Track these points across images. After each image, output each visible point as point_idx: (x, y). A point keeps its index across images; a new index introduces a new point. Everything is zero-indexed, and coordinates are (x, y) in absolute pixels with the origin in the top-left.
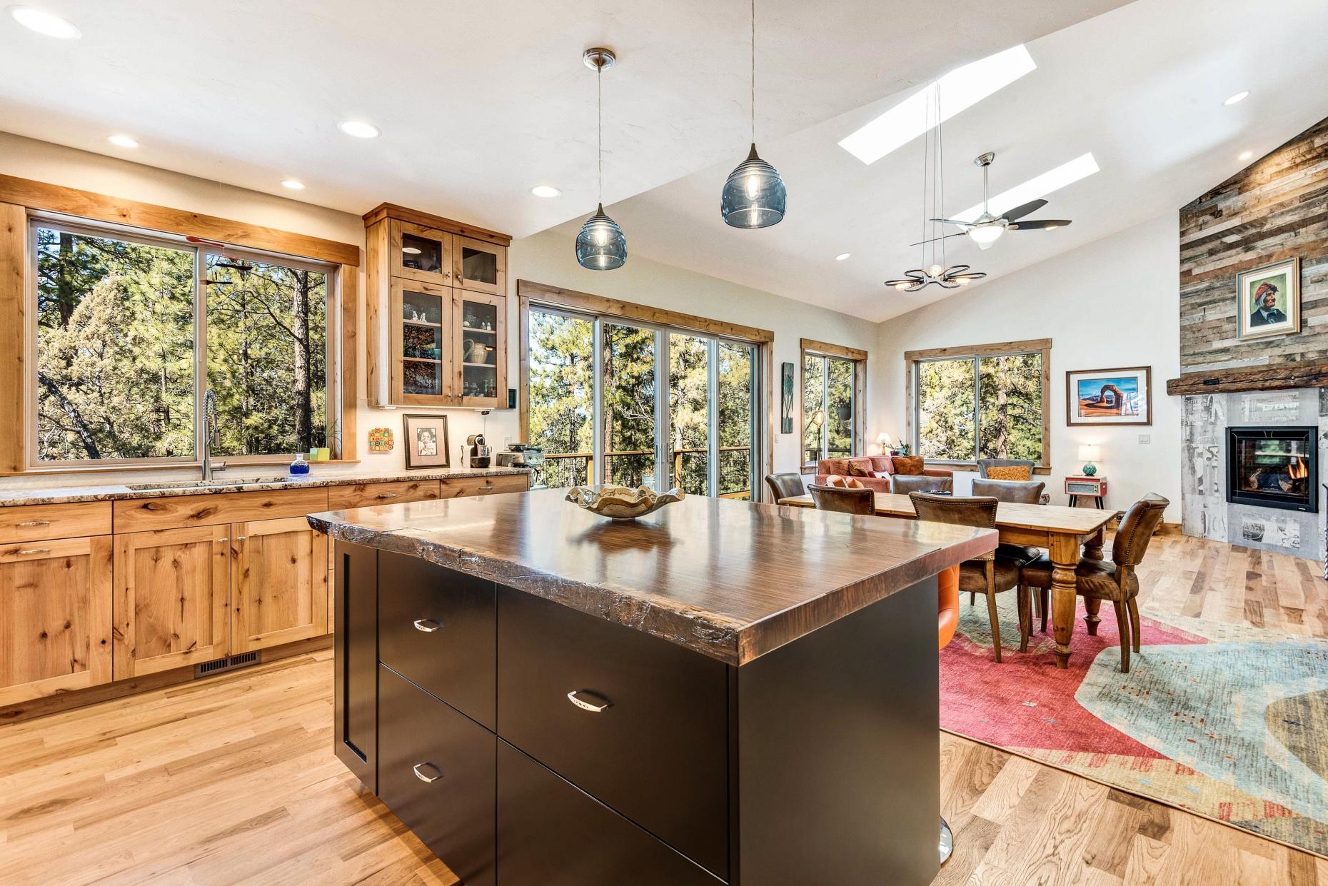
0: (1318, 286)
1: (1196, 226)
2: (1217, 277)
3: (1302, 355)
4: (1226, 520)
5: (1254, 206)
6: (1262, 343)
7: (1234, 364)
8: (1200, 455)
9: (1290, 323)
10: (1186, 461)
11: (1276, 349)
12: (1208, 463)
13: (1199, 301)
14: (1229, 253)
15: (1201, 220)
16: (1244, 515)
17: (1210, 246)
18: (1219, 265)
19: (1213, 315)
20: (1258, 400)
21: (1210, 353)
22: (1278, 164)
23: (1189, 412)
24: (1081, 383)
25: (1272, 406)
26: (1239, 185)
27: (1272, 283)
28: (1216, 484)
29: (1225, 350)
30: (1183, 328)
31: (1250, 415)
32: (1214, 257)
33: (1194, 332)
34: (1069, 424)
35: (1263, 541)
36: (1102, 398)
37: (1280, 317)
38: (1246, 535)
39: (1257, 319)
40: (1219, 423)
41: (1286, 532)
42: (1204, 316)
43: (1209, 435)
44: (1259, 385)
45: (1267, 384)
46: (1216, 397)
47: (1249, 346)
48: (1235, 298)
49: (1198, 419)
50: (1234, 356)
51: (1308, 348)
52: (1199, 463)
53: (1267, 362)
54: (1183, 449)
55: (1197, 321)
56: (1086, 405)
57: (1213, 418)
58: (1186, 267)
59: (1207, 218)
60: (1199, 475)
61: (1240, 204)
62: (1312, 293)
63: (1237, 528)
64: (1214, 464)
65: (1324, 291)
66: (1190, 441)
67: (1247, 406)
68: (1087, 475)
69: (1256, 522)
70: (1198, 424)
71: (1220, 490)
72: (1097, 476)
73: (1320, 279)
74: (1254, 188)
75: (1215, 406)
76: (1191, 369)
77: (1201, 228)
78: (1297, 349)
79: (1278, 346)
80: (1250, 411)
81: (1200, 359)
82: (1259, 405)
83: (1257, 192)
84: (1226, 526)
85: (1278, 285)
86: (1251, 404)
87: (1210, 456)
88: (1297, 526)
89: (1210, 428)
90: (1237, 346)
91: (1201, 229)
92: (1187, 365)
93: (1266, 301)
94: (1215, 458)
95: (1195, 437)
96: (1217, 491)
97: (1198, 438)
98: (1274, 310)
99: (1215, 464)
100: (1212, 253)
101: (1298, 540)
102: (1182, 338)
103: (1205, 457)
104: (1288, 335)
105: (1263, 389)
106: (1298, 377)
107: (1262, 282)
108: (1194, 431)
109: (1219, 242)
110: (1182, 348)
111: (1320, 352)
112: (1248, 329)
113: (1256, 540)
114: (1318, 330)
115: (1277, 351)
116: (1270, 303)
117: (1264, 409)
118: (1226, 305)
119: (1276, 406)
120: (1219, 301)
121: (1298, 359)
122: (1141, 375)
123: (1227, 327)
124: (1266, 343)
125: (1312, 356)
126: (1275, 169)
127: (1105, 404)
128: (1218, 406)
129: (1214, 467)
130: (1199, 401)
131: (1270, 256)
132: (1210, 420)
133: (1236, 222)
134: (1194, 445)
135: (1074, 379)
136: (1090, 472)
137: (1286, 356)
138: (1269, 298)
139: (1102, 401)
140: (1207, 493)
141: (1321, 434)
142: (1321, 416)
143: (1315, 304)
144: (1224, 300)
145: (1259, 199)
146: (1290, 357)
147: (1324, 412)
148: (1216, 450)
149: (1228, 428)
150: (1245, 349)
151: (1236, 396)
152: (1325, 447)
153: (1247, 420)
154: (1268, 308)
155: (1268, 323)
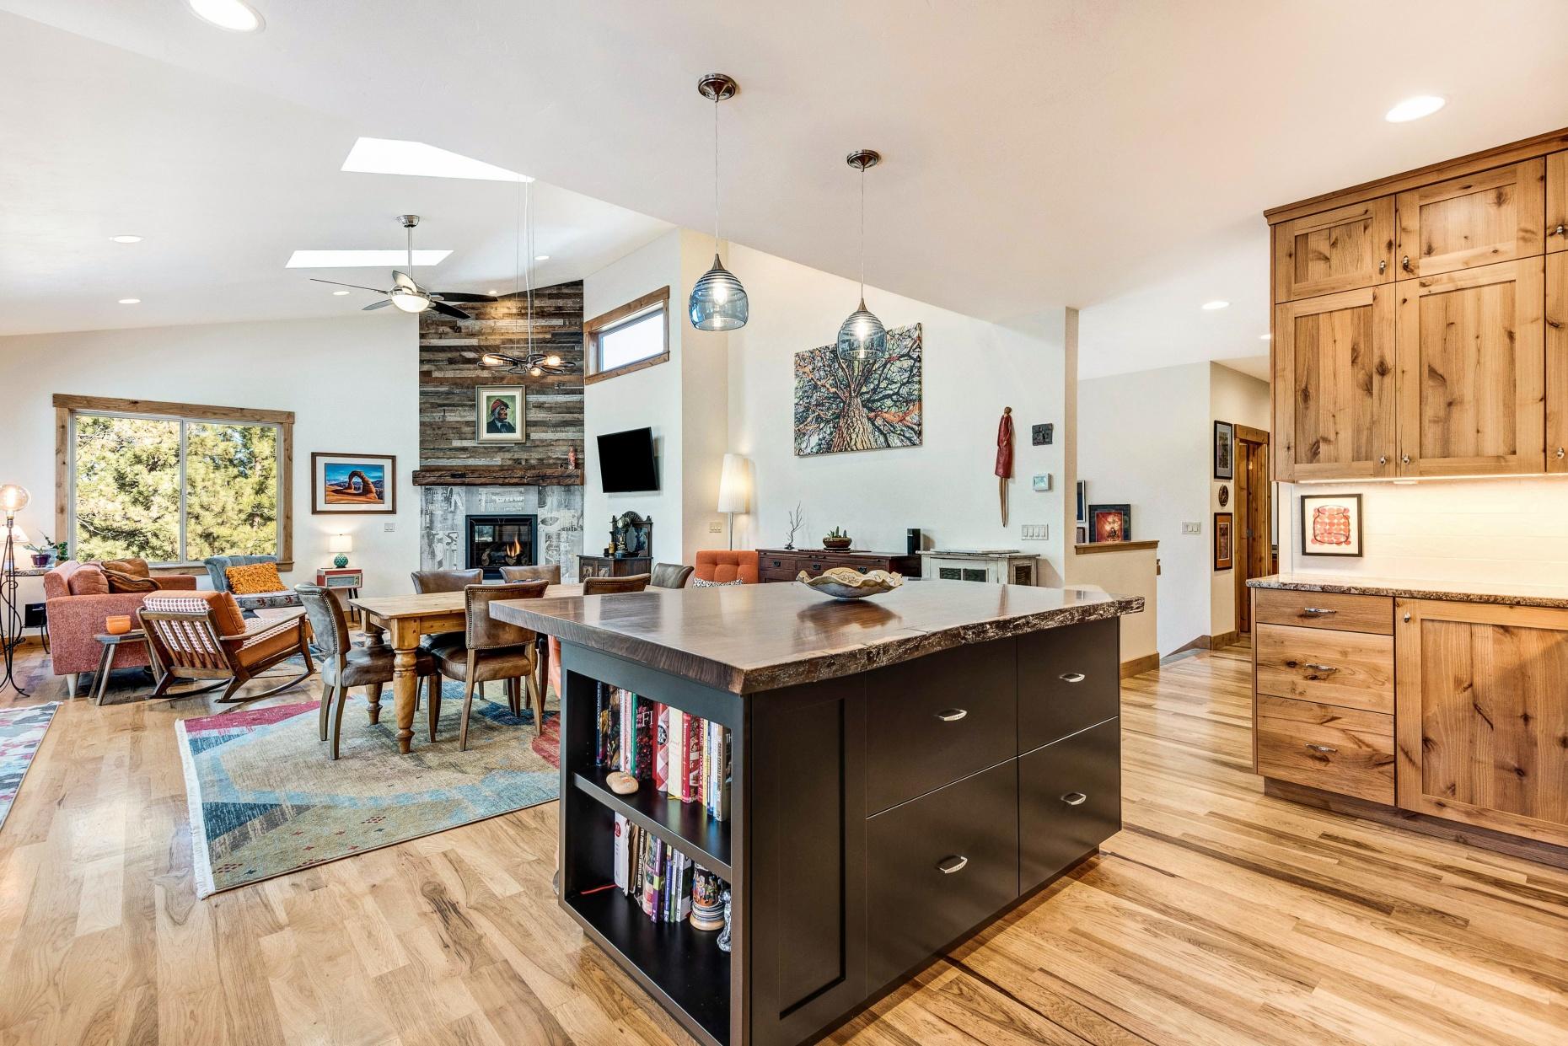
0: (537, 410)
1: (435, 333)
2: (455, 384)
3: (526, 460)
5: (489, 334)
6: (496, 447)
7: (471, 462)
8: (440, 540)
9: (518, 435)
10: (426, 548)
12: (448, 547)
13: (438, 401)
14: (467, 366)
15: (441, 329)
17: (449, 355)
18: (458, 374)
19: (452, 417)
20: (493, 494)
21: (450, 449)
22: (509, 308)
23: (429, 501)
24: (329, 468)
25: (504, 499)
26: (477, 312)
27: (505, 400)
28: (456, 565)
29: (464, 449)
30: (422, 424)
31: (487, 506)
32: (454, 366)
33: (434, 429)
34: (315, 511)
36: (349, 484)
37: (511, 429)
39: (492, 428)
40: (458, 511)
42: (444, 416)
43: (449, 522)
44: (500, 481)
45: (507, 481)
46: (456, 489)
47: (485, 448)
48: (474, 406)
49: (438, 508)
50: (472, 455)
51: (530, 456)
52: (439, 549)
53: (499, 463)
54: (423, 536)
55: (437, 420)
56: (333, 491)
57: (453, 507)
58: (426, 367)
59: (447, 329)
60: (438, 558)
61: (477, 328)
62: (535, 415)
65: (540, 415)
66: (430, 527)
67: (482, 498)
68: (339, 567)
70: (438, 513)
72: (349, 567)
73: (539, 405)
74: (489, 319)
75: (455, 497)
76: (432, 462)
77: (441, 336)
78: (524, 456)
79: (508, 451)
80: (486, 502)
81: (441, 454)
82: (494, 497)
83: (491, 323)
85: (509, 403)
86: (486, 497)
87: (450, 541)
89: (450, 516)
90: (474, 447)
91: (440, 338)
92: (427, 458)
93: (499, 414)
94: (454, 542)
95: (435, 524)
97: (438, 525)
98: (506, 422)
99: (454, 547)
100: (451, 361)
102: (422, 433)
103: (445, 542)
104: (516, 444)
105: (502, 485)
106: (530, 478)
107: (496, 398)
108: (434, 519)
109: (458, 354)
110: (422, 442)
111: (538, 459)
112: (485, 435)
114: (537, 443)
115: (508, 455)
116: (503, 416)
117: (498, 501)
118: (465, 411)
119: (507, 499)
120: (458, 405)
121: (523, 463)
122: (387, 464)
123: (467, 429)
124: (499, 448)
125: (534, 462)
126: (506, 311)
127: (353, 491)
128: (458, 497)
129: (453, 551)
130: (439, 493)
131: (502, 379)
132: (450, 510)
133: (474, 342)
134: (434, 532)
135: (321, 461)
136: (341, 563)
137: (514, 460)
138: (502, 412)
139: (350, 487)
141: (539, 520)
142: (539, 507)
143: (535, 424)
144: (462, 406)
145: (493, 329)
146: (517, 461)
147: (542, 503)
148: (456, 535)
149: (467, 516)
150: (481, 450)
151: (474, 488)
152: (542, 530)
153: (483, 510)
154: (501, 420)
155: (501, 432)
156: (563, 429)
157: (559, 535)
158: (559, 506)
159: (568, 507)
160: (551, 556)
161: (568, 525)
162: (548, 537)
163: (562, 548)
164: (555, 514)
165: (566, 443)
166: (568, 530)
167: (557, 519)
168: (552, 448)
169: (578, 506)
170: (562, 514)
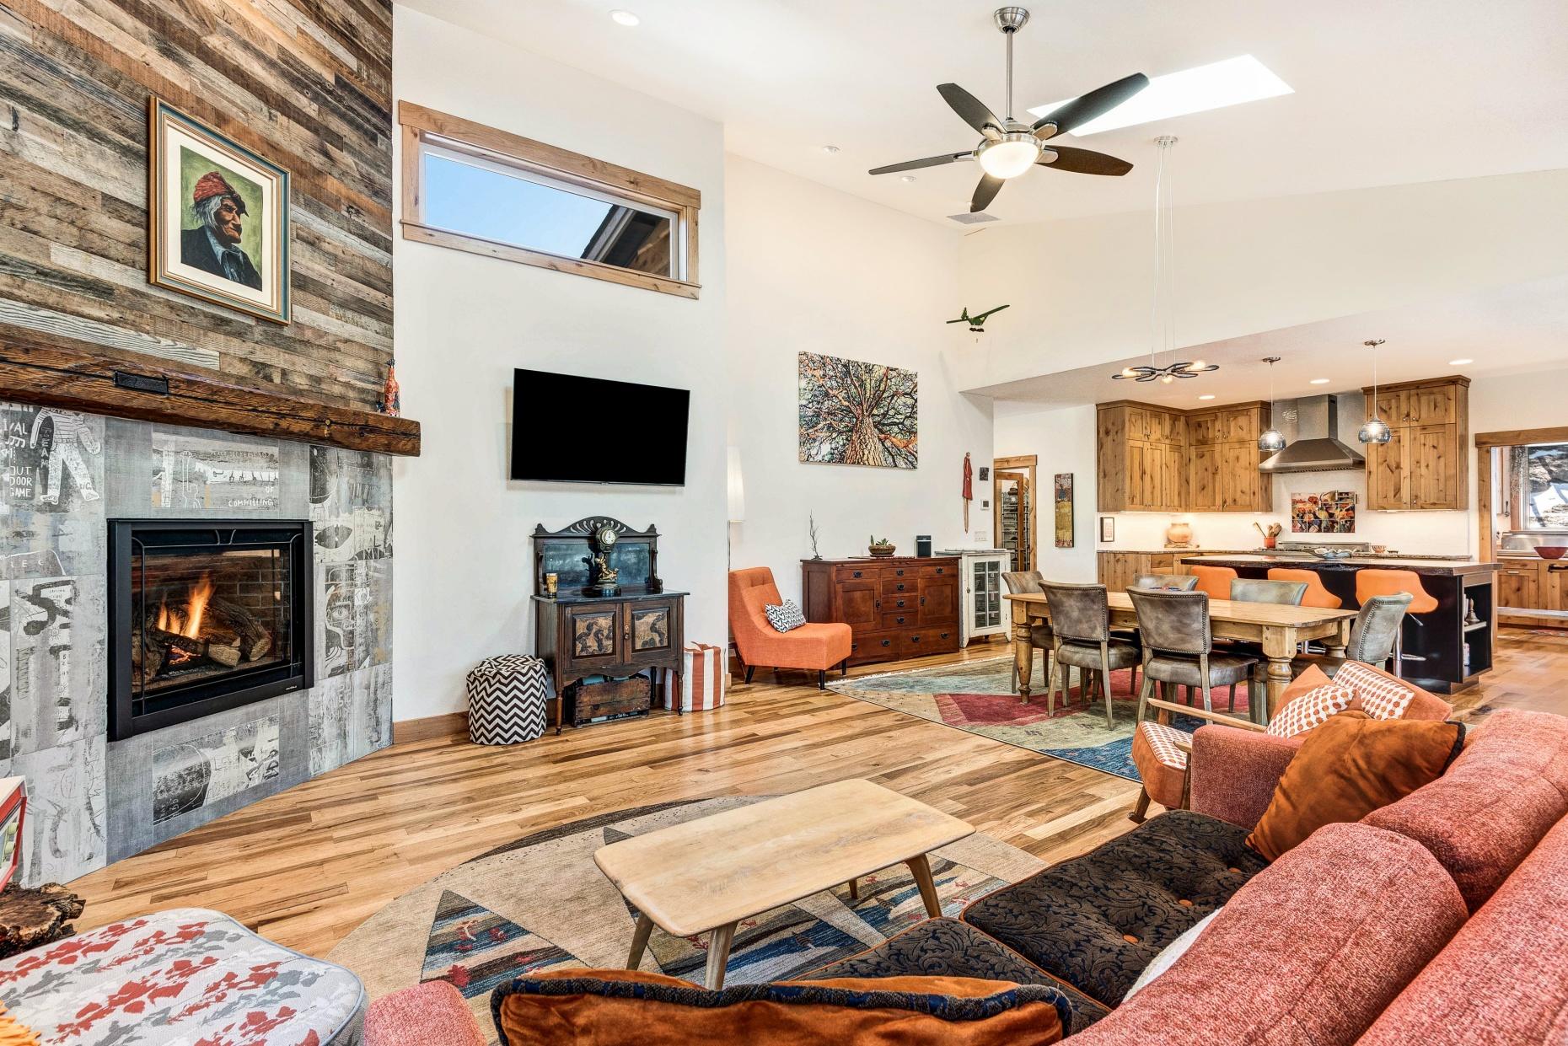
3: (284, 373)
4: (99, 804)
6: (206, 315)
9: (267, 299)
11: (236, 342)
12: (33, 640)
16: (157, 759)
19: (48, 152)
20: (196, 455)
21: (43, 273)
25: (228, 473)
27: (233, 186)
28: (65, 702)
31: (175, 491)
35: (210, 799)
37: (249, 274)
38: (163, 811)
39: (195, 249)
40: (75, 506)
41: (256, 753)
43: (39, 546)
46: (65, 422)
47: (172, 307)
50: (129, 316)
51: (294, 364)
53: (216, 366)
57: (54, 493)
63: (137, 806)
64: (53, 642)
65: (317, 267)
67: (168, 464)
69: (189, 763)
71: (82, 715)
73: (311, 239)
75: (62, 454)
78: (277, 358)
79: (240, 335)
80: (176, 480)
82: (200, 466)
84: (101, 820)
86: (177, 463)
87: (42, 616)
88: (275, 731)
89: (40, 523)
90: (134, 292)
93: (218, 219)
94: (60, 620)
96: (70, 723)
98: (237, 250)
99: (63, 638)
101: (277, 758)
103: (19, 623)
104: (260, 319)
106: (336, 423)
107: (213, 169)
111: (311, 377)
112: (171, 264)
113: (190, 808)
114: (308, 335)
115: (237, 347)
116: (229, 230)
117: (211, 478)
118: (102, 155)
119: (237, 478)
121: (277, 380)
124: (214, 317)
125: (301, 382)
128: (76, 454)
129: (55, 651)
131: (220, 117)
132: (40, 499)
137: (255, 364)
138: (228, 217)
140: (27, 744)
141: (314, 534)
142: (314, 501)
144: (94, 135)
146: (261, 368)
147: (318, 493)
148: (66, 592)
149: (112, 524)
150: (159, 310)
151: (137, 428)
152: (322, 558)
153: (166, 503)
154: (227, 241)
155: (221, 273)
156: (357, 317)
157: (352, 570)
158: (351, 501)
159: (368, 503)
160: (338, 624)
161: (367, 546)
162: (332, 576)
163: (358, 602)
164: (343, 520)
165: (363, 353)
166: (368, 556)
167: (349, 531)
168: (338, 356)
169: (384, 503)
170: (358, 520)
